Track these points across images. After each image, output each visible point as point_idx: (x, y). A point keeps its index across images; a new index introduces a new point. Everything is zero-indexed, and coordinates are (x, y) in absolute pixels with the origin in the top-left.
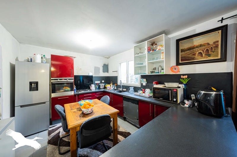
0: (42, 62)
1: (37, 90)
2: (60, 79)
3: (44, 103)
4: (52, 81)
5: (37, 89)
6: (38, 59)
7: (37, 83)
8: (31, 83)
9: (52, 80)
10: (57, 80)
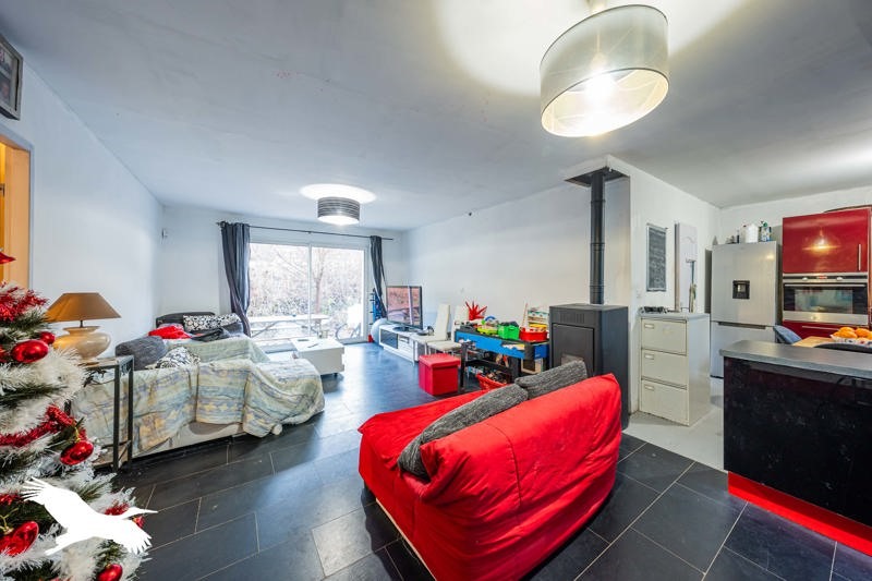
0: (760, 240)
1: (748, 298)
2: (809, 278)
3: (763, 327)
4: (784, 281)
5: (746, 295)
6: (752, 236)
7: (747, 284)
8: (736, 284)
9: (785, 278)
10: (801, 278)
